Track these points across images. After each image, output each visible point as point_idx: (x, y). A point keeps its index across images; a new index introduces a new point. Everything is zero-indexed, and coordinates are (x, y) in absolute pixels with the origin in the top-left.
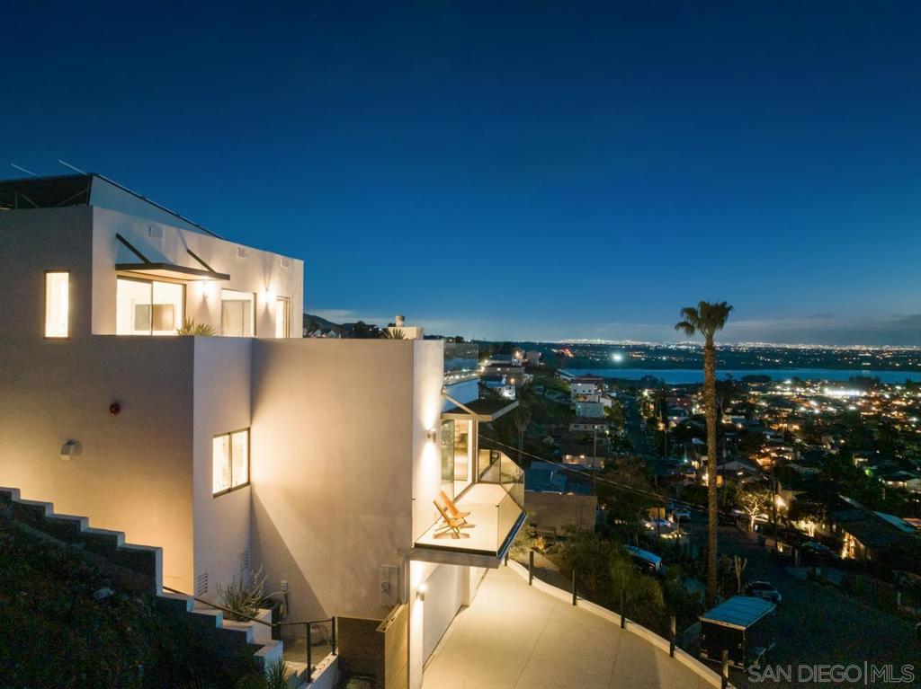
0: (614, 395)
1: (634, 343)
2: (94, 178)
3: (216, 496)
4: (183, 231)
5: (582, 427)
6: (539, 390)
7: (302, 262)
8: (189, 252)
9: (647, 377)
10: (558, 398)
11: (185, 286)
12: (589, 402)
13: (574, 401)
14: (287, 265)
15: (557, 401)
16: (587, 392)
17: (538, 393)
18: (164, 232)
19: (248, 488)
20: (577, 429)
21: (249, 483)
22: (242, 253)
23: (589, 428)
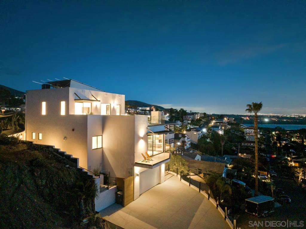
0: (261, 133)
1: (273, 115)
2: (71, 80)
3: (93, 150)
4: (91, 91)
5: (246, 144)
6: (233, 131)
7: (124, 95)
8: (92, 95)
9: (277, 127)
10: (240, 134)
11: (91, 103)
12: (251, 136)
13: (245, 135)
14: (120, 96)
15: (239, 135)
16: (250, 132)
17: (232, 132)
18: (86, 92)
19: (102, 149)
20: (244, 145)
21: (102, 148)
22: (106, 94)
23: (249, 144)
